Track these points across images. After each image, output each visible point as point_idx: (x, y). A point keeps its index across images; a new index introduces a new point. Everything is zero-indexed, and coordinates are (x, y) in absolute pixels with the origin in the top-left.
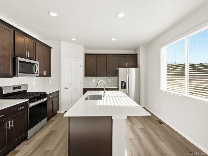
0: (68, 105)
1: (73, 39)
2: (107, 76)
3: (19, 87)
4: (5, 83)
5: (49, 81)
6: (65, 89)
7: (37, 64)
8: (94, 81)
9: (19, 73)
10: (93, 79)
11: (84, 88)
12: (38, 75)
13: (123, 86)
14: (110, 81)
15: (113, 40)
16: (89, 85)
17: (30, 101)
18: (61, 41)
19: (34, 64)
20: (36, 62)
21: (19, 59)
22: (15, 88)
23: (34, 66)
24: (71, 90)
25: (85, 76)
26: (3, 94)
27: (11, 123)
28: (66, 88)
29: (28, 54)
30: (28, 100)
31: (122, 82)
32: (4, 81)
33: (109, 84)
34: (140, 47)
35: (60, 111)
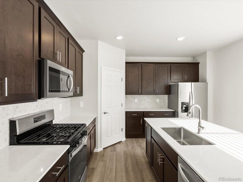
0: (107, 138)
1: (119, 38)
3: (43, 117)
5: (80, 102)
6: (103, 115)
8: (136, 100)
9: (49, 91)
10: (134, 98)
11: (126, 112)
13: (184, 108)
14: (158, 100)
15: (180, 39)
16: (129, 106)
18: (99, 41)
20: (70, 72)
22: (36, 120)
24: (111, 115)
25: (126, 94)
26: (18, 134)
28: (105, 113)
29: (59, 56)
33: (157, 105)
34: (206, 52)
35: (97, 149)
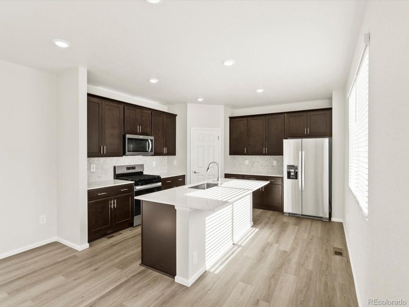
1: (200, 100)
2: (265, 154)
3: (133, 168)
4: (120, 163)
5: (174, 161)
6: (193, 174)
7: (151, 140)
8: (247, 162)
9: (128, 151)
10: (245, 160)
11: (225, 174)
12: (153, 153)
13: (292, 174)
14: (275, 163)
15: (260, 91)
16: (238, 169)
17: (136, 184)
18: (187, 104)
19: (147, 140)
20: (150, 138)
21: (128, 136)
22: (128, 168)
23: (147, 143)
24: (203, 175)
25: (231, 153)
26: (116, 174)
27: (114, 203)
28: (195, 173)
29: (139, 129)
30: (134, 182)
31: (290, 167)
32: (118, 160)
33: (274, 169)
